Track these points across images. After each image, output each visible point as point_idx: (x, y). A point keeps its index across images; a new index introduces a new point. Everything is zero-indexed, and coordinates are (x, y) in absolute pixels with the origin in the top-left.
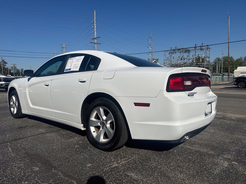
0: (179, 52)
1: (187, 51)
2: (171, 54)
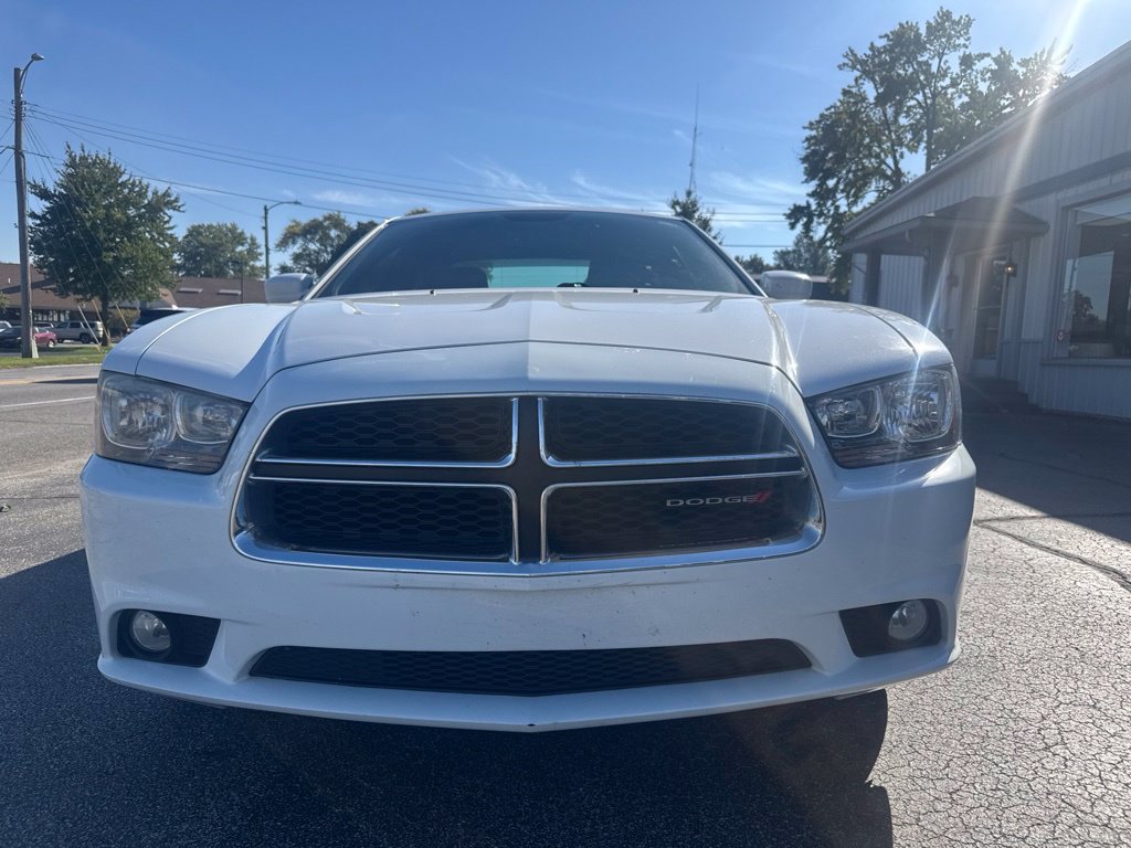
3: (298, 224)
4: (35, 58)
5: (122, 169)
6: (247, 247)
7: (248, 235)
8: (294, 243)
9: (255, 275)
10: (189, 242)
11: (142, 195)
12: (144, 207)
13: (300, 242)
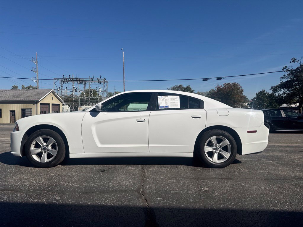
0: (72, 82)
1: (83, 82)
2: (62, 83)
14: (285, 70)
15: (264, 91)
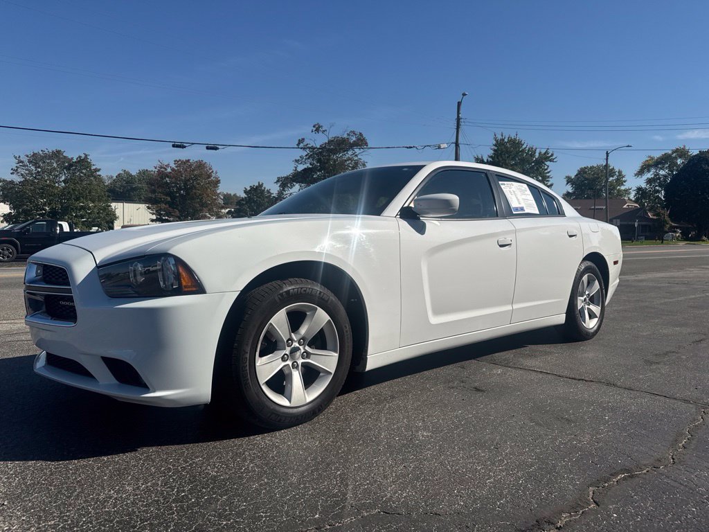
3: (652, 158)
4: (464, 95)
5: (523, 143)
6: (615, 177)
7: (617, 170)
8: (649, 171)
9: (621, 195)
10: (578, 178)
11: (533, 155)
12: (533, 162)
13: (653, 170)
14: (301, 145)
15: (260, 186)
